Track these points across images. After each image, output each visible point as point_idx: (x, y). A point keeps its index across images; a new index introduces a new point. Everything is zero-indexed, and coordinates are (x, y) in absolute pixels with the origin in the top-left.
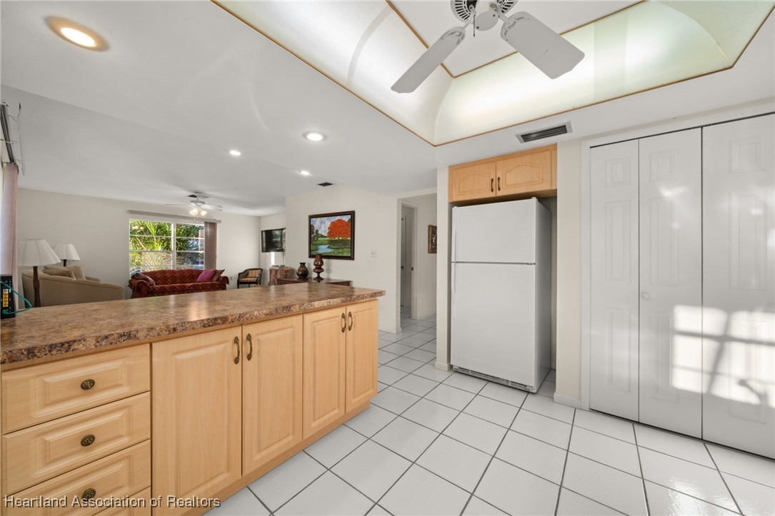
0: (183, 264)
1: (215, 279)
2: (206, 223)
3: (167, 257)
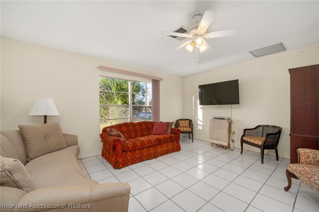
1: (169, 131)
2: (153, 80)
3: (126, 111)
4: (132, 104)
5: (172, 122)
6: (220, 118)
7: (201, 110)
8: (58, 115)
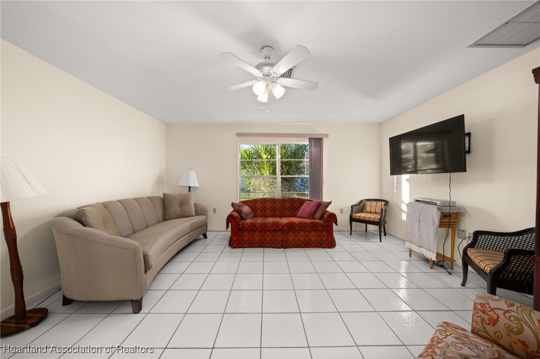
0: (289, 190)
1: (318, 215)
2: (310, 139)
3: (273, 183)
4: (281, 175)
5: (329, 201)
6: (427, 202)
7: (408, 184)
8: (197, 185)
